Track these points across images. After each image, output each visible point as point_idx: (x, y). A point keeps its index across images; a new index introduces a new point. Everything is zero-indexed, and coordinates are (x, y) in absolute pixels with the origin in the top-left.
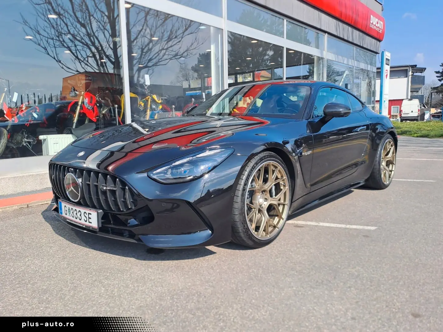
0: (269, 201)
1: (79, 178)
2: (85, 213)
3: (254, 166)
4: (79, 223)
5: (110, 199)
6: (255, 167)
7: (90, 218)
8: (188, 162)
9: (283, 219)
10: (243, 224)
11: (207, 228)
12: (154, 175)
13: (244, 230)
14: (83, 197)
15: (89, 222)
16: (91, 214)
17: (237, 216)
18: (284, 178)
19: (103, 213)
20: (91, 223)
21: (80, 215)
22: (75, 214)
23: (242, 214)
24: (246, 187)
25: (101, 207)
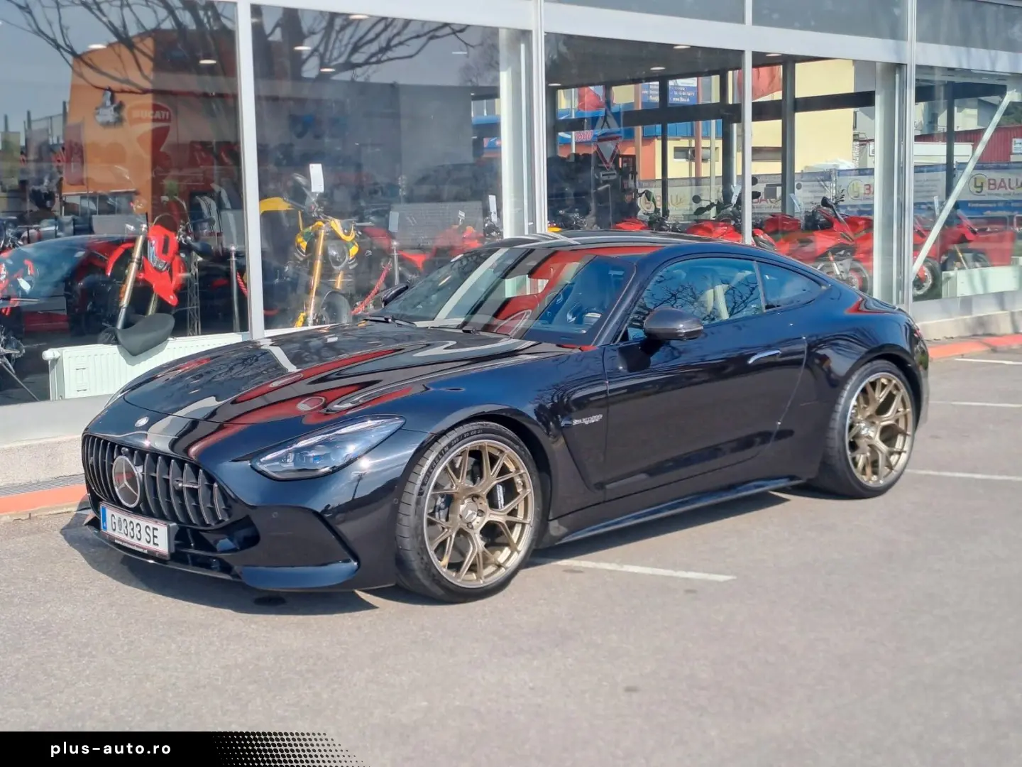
0: (488, 514)
1: (137, 465)
2: (147, 527)
3: (443, 449)
4: (137, 546)
5: (189, 504)
6: (445, 453)
7: (156, 537)
8: (320, 443)
9: (519, 552)
10: (419, 554)
11: (350, 558)
12: (263, 463)
13: (423, 566)
14: (144, 499)
15: (155, 544)
16: (157, 529)
17: (408, 539)
18: (522, 471)
19: (178, 528)
20: (157, 545)
21: (139, 531)
22: (130, 530)
23: (417, 537)
24: (425, 488)
25: (175, 519)
